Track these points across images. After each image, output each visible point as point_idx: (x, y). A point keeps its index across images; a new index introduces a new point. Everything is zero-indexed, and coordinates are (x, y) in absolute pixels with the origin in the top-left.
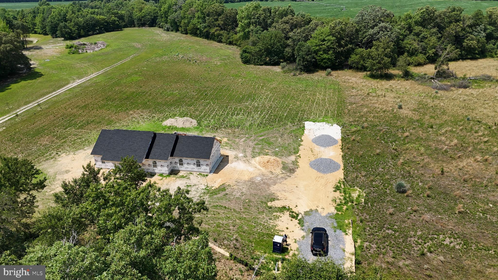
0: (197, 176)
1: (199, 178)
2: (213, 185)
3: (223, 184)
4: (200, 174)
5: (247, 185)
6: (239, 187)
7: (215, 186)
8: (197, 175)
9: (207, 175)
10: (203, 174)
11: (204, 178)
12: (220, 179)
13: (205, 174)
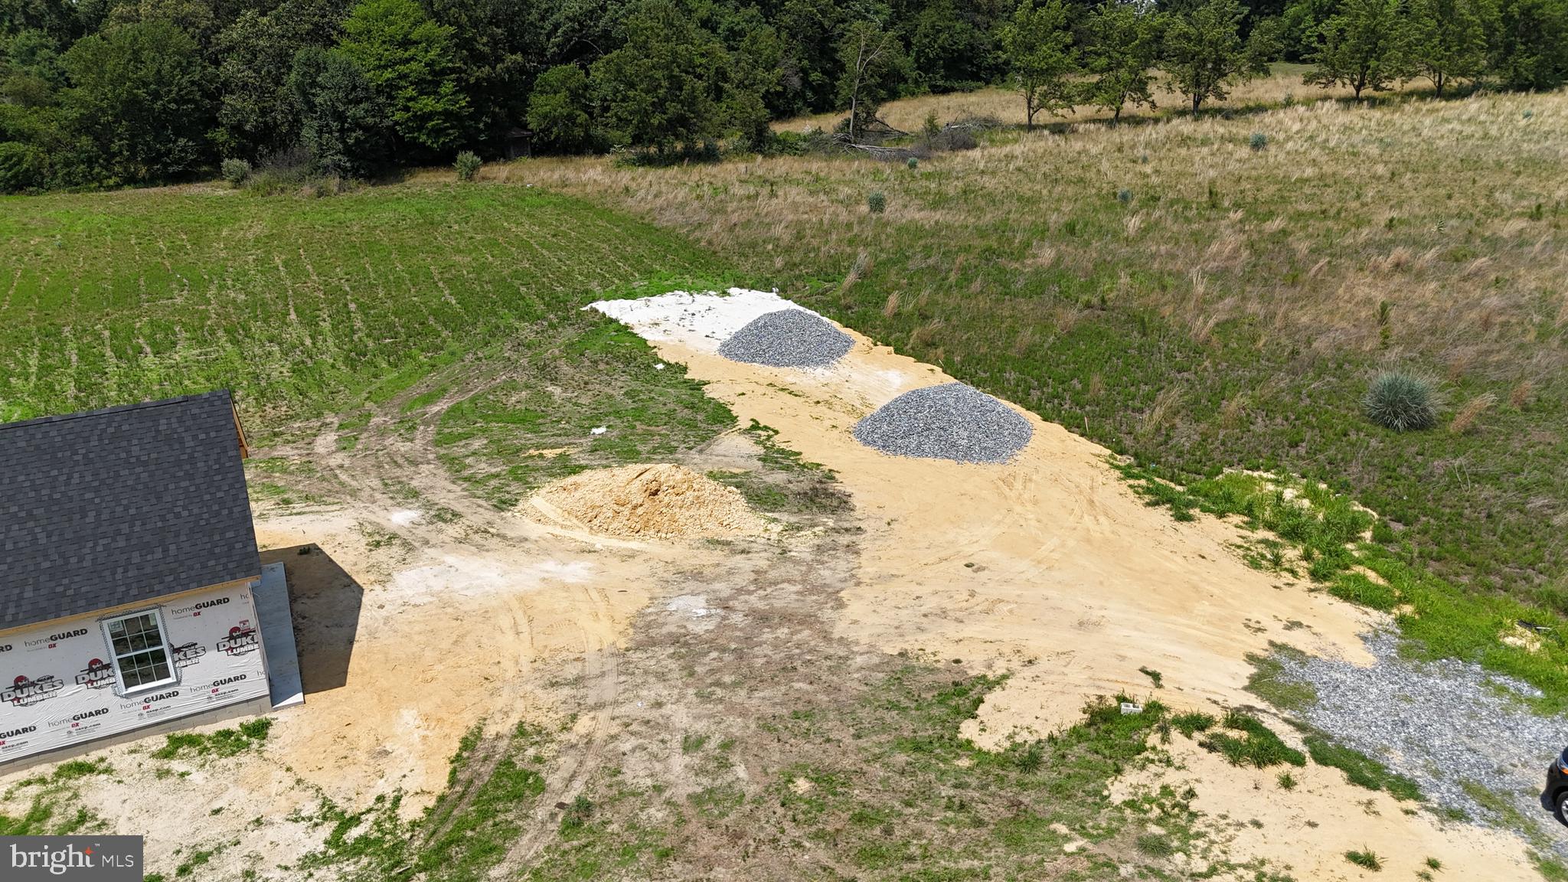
0: (162, 774)
1: (197, 777)
2: (385, 787)
3: (467, 744)
4: (176, 743)
5: (662, 677)
6: (622, 710)
7: (410, 785)
8: (151, 764)
9: (260, 730)
10: (209, 730)
11: (243, 758)
12: (409, 716)
13: (233, 724)
